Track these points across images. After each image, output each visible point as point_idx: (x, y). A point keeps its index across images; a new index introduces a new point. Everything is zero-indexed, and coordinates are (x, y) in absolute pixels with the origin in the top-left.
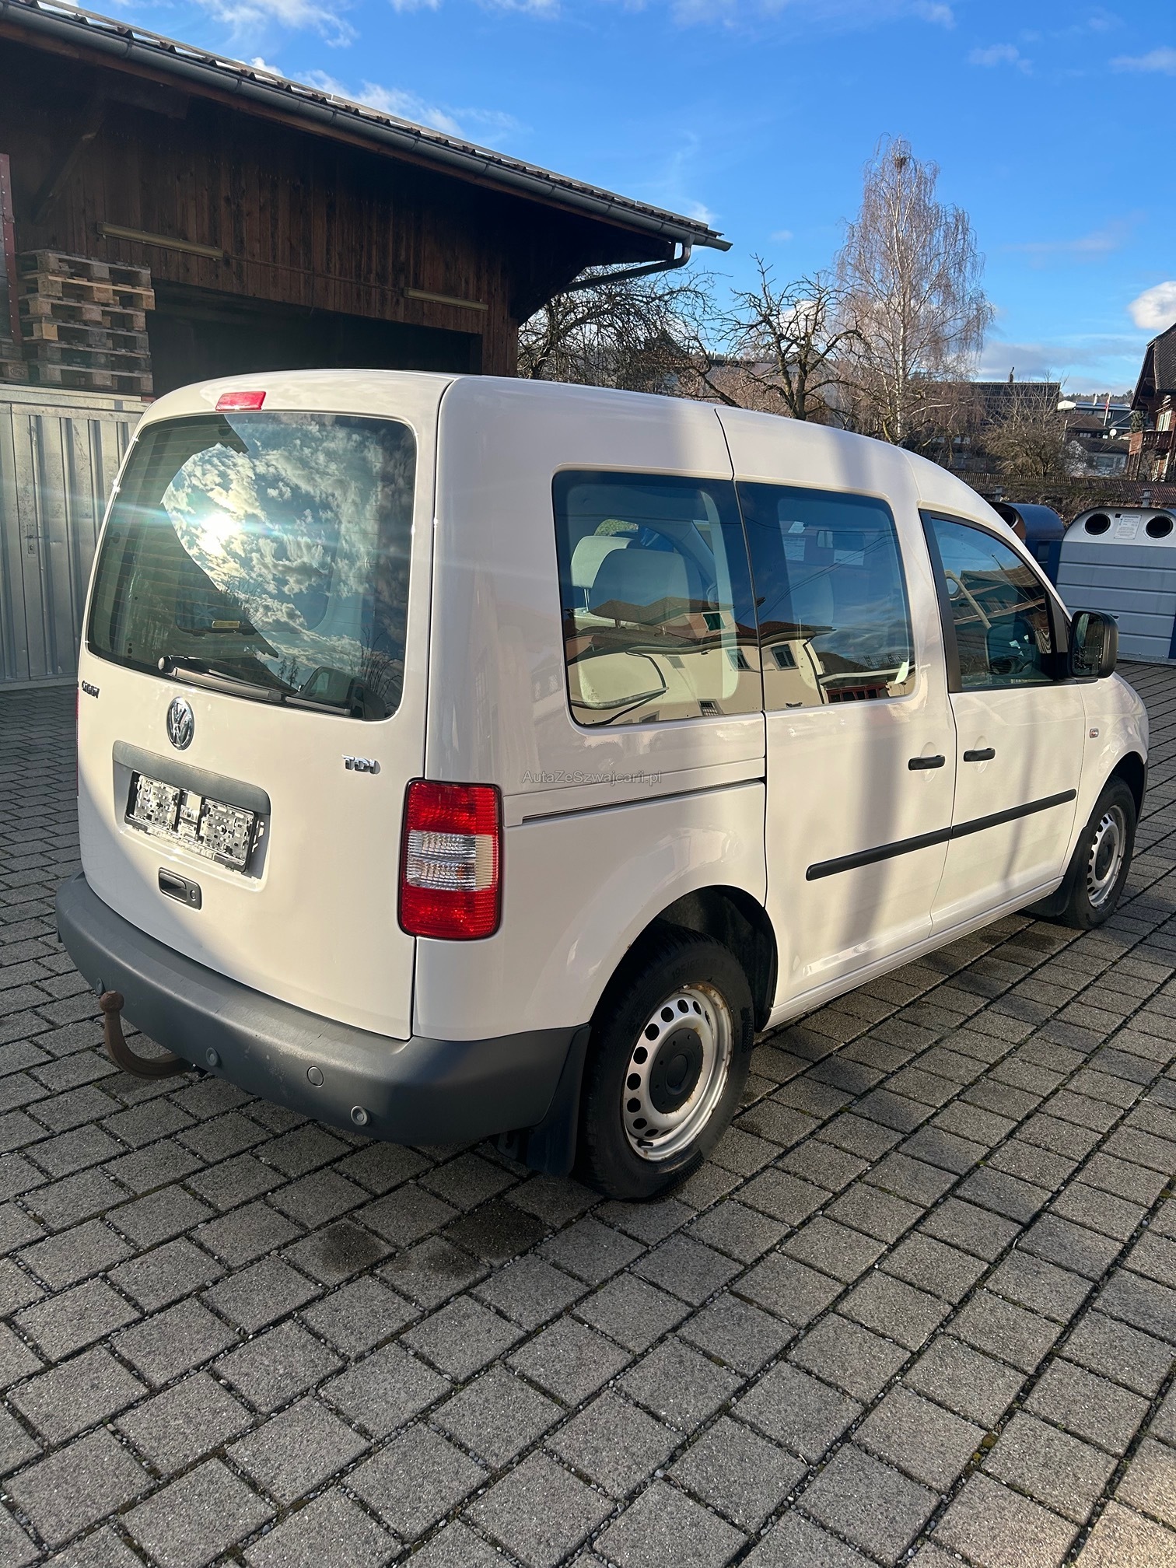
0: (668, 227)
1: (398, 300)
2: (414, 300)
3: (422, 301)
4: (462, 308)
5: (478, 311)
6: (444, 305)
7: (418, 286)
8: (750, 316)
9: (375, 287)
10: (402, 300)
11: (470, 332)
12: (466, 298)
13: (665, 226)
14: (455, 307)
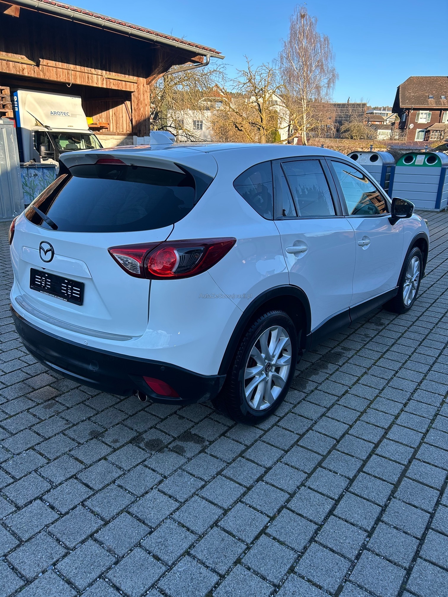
0: (200, 51)
1: (103, 79)
2: (109, 79)
3: (112, 79)
5: (133, 83)
6: (121, 81)
8: (244, 80)
9: (94, 74)
11: (131, 90)
14: (125, 81)
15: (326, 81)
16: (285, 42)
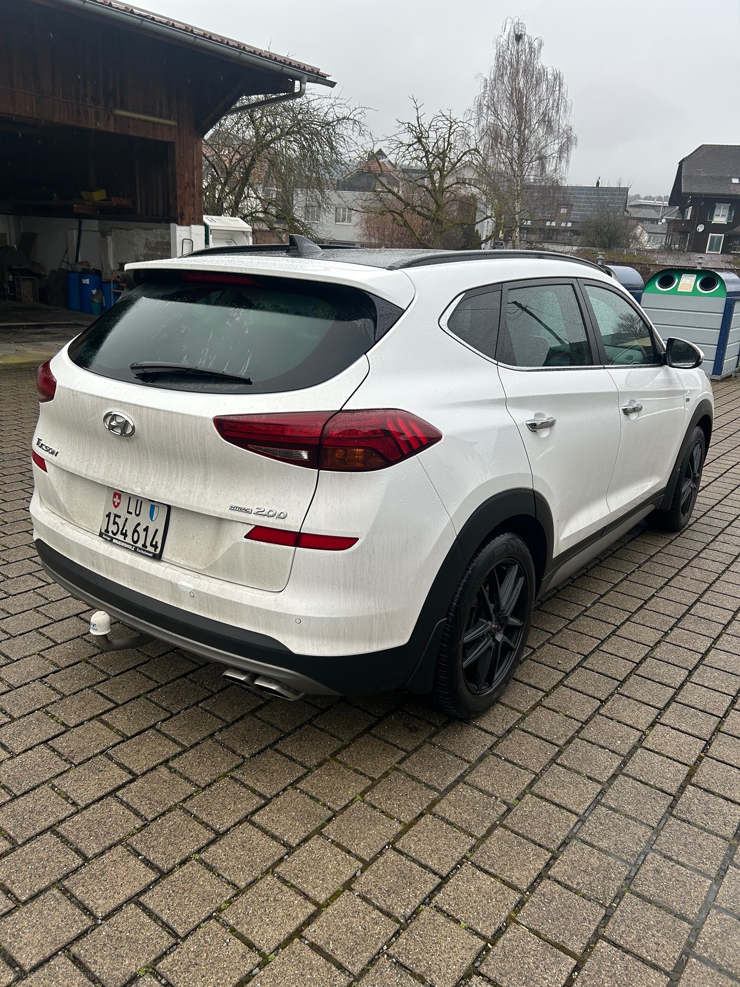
0: (286, 70)
1: (109, 117)
2: (121, 116)
3: (128, 118)
4: (157, 123)
5: (170, 126)
6: (145, 121)
7: (123, 107)
8: (408, 138)
9: (90, 107)
10: (112, 117)
11: (165, 140)
12: (161, 116)
13: (284, 69)
14: (153, 123)
15: (557, 147)
16: (486, 80)
